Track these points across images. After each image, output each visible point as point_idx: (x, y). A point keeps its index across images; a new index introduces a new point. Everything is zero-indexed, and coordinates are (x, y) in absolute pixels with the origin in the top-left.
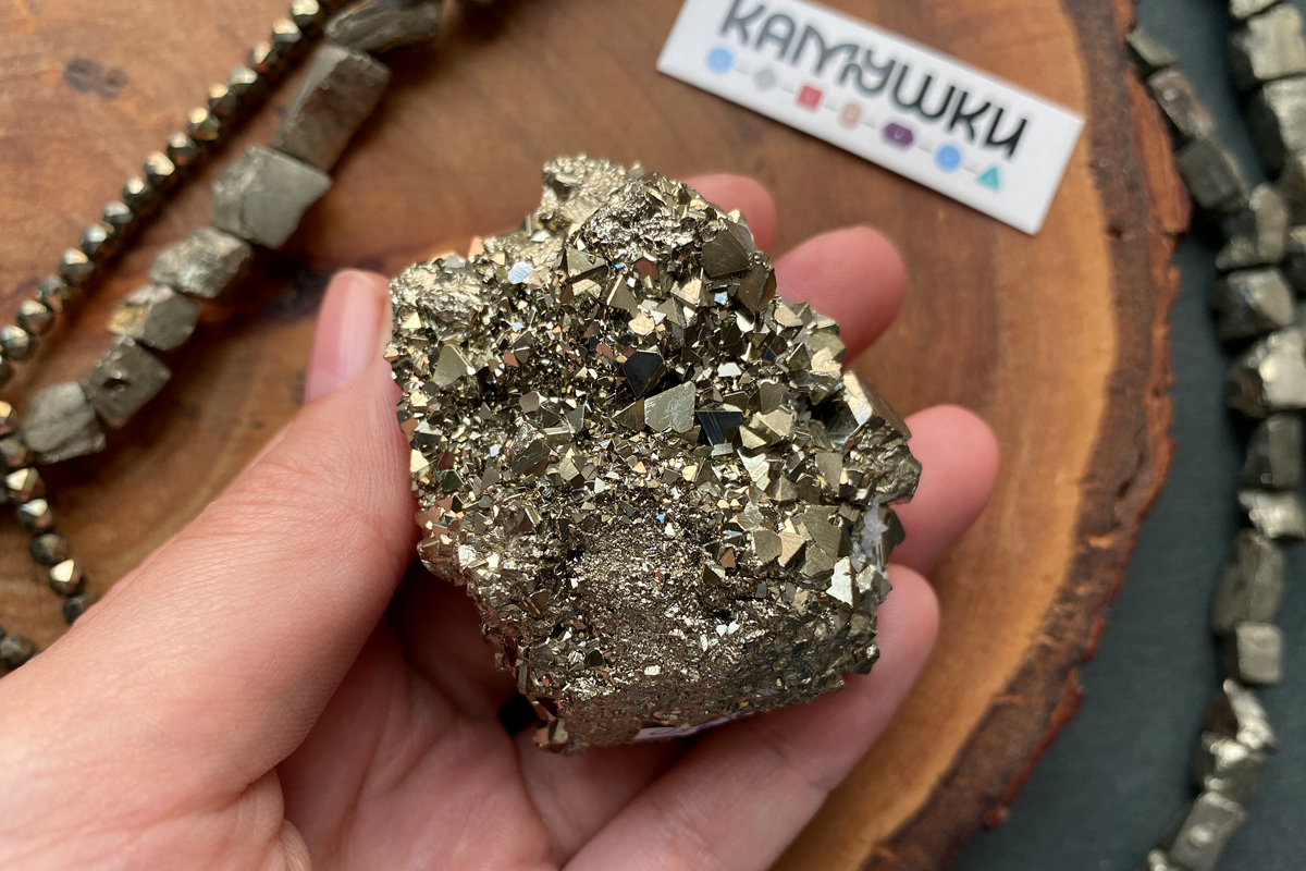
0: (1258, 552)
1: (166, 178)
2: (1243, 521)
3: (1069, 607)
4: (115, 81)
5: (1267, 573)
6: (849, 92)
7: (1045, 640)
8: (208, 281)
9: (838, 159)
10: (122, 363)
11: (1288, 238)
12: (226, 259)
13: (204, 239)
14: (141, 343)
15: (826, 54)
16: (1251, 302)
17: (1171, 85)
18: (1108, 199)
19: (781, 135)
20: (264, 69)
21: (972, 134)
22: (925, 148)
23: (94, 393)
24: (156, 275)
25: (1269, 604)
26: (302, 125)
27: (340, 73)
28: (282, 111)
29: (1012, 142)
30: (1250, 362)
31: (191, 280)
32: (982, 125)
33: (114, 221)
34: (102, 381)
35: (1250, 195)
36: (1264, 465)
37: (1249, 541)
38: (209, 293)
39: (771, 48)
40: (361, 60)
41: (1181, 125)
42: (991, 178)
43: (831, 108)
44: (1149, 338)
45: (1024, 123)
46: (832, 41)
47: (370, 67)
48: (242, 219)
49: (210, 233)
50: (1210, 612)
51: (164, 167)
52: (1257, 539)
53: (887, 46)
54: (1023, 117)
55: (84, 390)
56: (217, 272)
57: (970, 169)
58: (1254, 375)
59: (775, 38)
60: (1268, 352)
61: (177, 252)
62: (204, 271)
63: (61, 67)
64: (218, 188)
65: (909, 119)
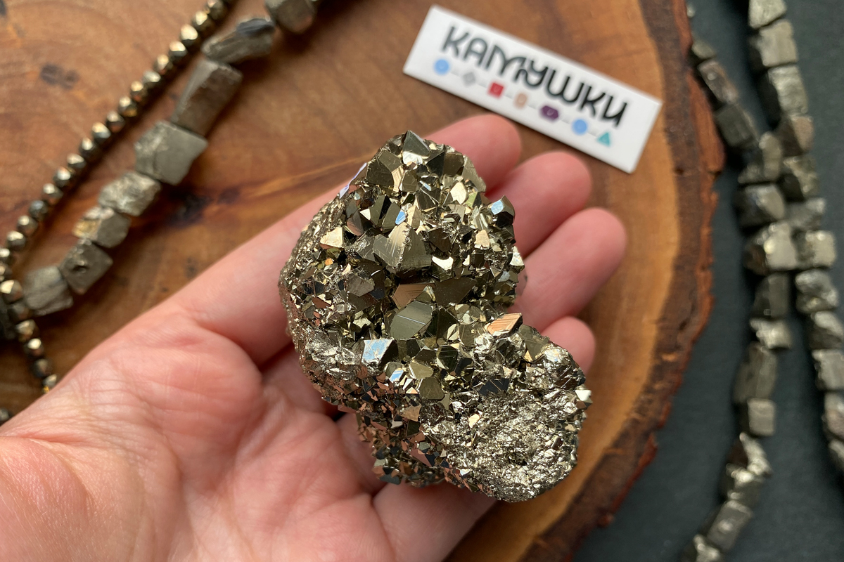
0: (761, 357)
1: (105, 140)
2: (752, 337)
3: (650, 397)
4: (71, 79)
5: (767, 370)
6: (520, 86)
7: (635, 415)
8: (135, 205)
10: (84, 256)
11: (782, 165)
12: (146, 192)
13: (132, 180)
14: (95, 244)
15: (506, 63)
16: (759, 204)
17: (712, 70)
18: (675, 151)
20: (163, 73)
21: (594, 112)
22: (566, 121)
23: (67, 274)
24: (102, 201)
25: (767, 388)
26: (190, 109)
27: (213, 78)
28: (175, 97)
29: (618, 117)
30: (758, 241)
31: (126, 205)
33: (74, 167)
34: (72, 266)
35: (760, 139)
36: (766, 304)
37: (756, 350)
38: (136, 212)
39: (473, 59)
40: (226, 70)
41: (718, 95)
42: (605, 139)
43: (509, 96)
44: (699, 236)
45: (625, 105)
46: (510, 55)
47: (231, 73)
48: (155, 167)
49: (136, 176)
50: (732, 392)
51: (103, 132)
52: (761, 349)
53: (543, 58)
54: (625, 102)
55: (61, 272)
56: (142, 200)
57: (593, 134)
58: (761, 249)
59: (476, 53)
60: (769, 235)
61: (115, 187)
62: (132, 200)
63: (37, 70)
64: (138, 147)
65: (556, 103)
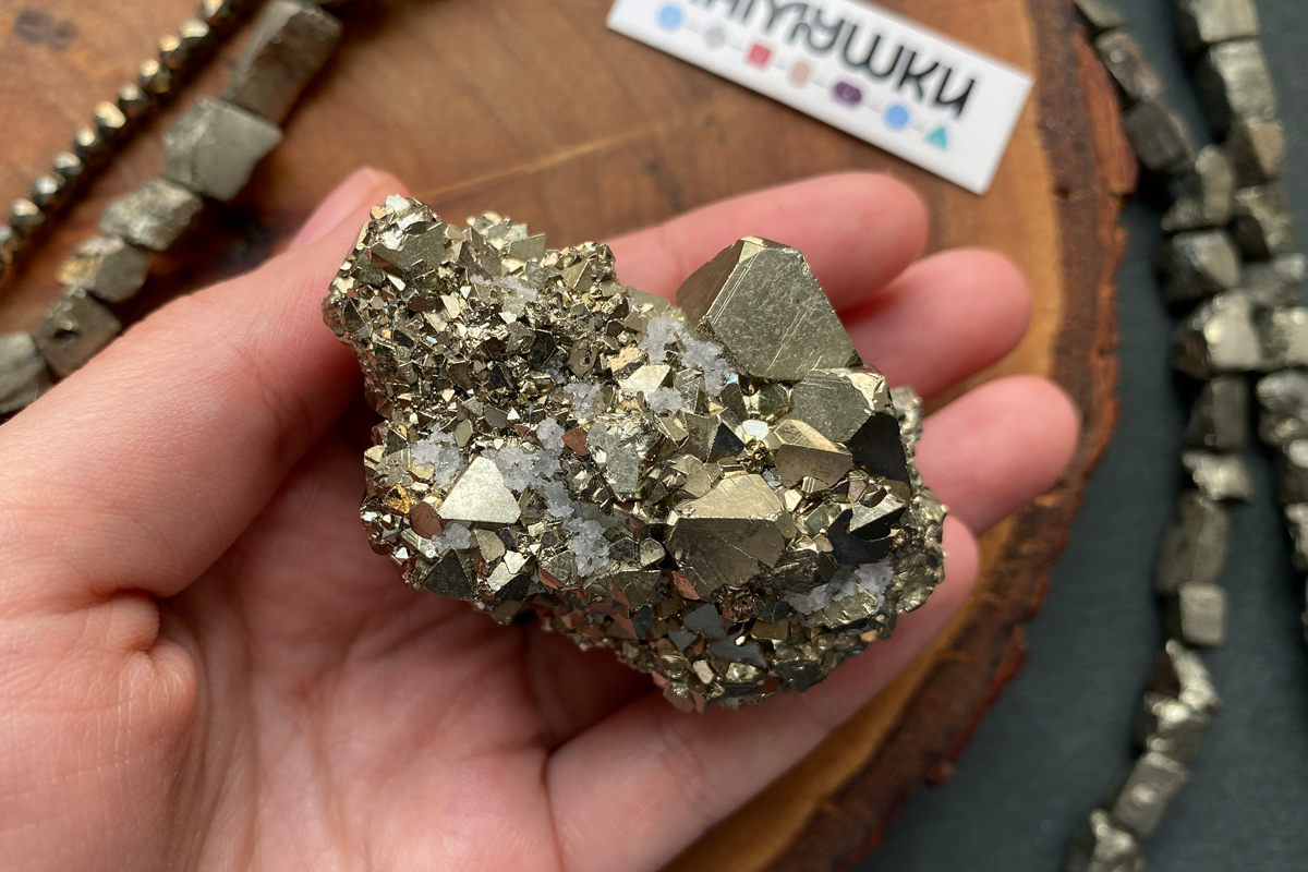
0: (1201, 514)
1: (117, 131)
2: (1186, 483)
3: (1013, 566)
4: (65, 33)
5: (1211, 535)
6: (798, 50)
7: (989, 597)
8: (158, 232)
9: (787, 118)
10: (73, 314)
11: (1234, 202)
12: (177, 211)
13: (156, 191)
14: (92, 295)
15: (776, 12)
16: (1196, 264)
17: (1118, 46)
18: (1056, 159)
19: (731, 93)
20: (215, 22)
21: (920, 93)
22: (875, 108)
23: (44, 344)
24: (107, 226)
25: (1212, 566)
26: (253, 79)
27: (293, 27)
28: (232, 64)
29: (960, 102)
30: (1195, 323)
31: (143, 232)
32: (931, 84)
33: (64, 173)
34: (53, 331)
35: (1196, 158)
36: (1208, 426)
37: (1192, 503)
38: (160, 244)
39: (720, 7)
40: (314, 16)
41: (1128, 87)
42: (939, 137)
43: (781, 67)
44: (1094, 298)
45: (972, 83)
47: (322, 21)
48: (194, 171)
49: (161, 186)
50: (1154, 573)
51: (114, 118)
52: (1200, 501)
53: (838, 4)
54: (972, 77)
55: (34, 340)
56: (168, 224)
57: (919, 129)
58: (1199, 337)
60: (1213, 314)
61: (128, 204)
62: (155, 223)
63: (11, 19)
64: (169, 141)
65: (858, 78)
